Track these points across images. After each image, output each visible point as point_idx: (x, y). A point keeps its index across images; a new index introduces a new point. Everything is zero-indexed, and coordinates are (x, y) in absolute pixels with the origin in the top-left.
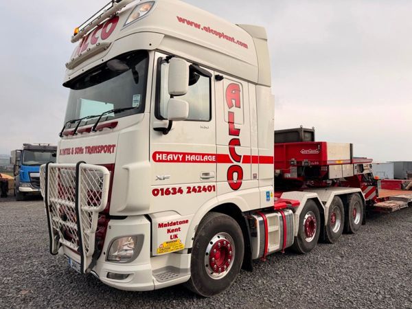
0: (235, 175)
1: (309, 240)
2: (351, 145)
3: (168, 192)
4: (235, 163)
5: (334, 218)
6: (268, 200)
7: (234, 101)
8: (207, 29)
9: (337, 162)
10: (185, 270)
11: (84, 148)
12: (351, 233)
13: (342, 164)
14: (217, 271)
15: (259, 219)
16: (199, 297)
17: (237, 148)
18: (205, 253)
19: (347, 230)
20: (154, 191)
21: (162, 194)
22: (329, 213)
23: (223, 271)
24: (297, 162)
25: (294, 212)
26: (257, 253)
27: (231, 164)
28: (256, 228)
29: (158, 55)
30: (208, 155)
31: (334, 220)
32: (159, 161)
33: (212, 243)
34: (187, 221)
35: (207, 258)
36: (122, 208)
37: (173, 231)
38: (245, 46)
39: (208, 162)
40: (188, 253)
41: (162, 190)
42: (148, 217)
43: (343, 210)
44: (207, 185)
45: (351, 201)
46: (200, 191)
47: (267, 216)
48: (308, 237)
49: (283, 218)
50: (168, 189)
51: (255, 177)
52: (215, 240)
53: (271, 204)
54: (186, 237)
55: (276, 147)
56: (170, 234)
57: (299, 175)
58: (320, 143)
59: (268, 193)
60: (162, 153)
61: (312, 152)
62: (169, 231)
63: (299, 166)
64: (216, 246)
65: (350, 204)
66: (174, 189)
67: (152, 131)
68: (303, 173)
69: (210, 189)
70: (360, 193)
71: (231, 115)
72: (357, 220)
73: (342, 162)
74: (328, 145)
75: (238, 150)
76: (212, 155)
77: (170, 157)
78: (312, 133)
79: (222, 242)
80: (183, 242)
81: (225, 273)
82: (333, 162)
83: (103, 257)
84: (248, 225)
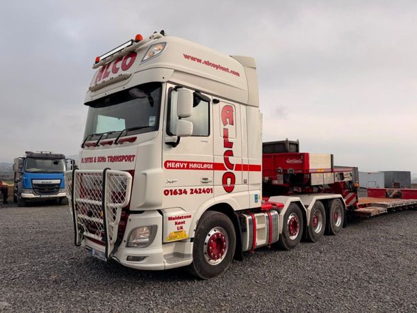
0: (229, 180)
1: (293, 238)
2: (332, 156)
3: (175, 193)
4: (229, 171)
5: (316, 220)
6: (256, 202)
7: (228, 120)
8: (207, 63)
9: (319, 171)
10: (189, 255)
11: (106, 157)
12: (332, 234)
13: (323, 173)
14: (214, 259)
15: (248, 218)
16: (199, 279)
17: (230, 158)
18: (203, 243)
19: (328, 231)
20: (165, 191)
21: (171, 194)
22: (311, 215)
23: (218, 258)
24: (284, 171)
25: (279, 213)
26: (247, 246)
27: (225, 172)
28: (246, 224)
29: (169, 85)
30: (207, 163)
31: (316, 222)
32: (169, 168)
33: (209, 235)
34: (190, 216)
35: (205, 247)
36: (141, 204)
37: (179, 223)
38: (237, 74)
39: (207, 169)
40: (191, 241)
41: (171, 191)
42: (160, 211)
43: (325, 213)
44: (206, 188)
45: (332, 206)
46: (200, 193)
47: (256, 215)
48: (292, 235)
49: (269, 217)
50: (176, 190)
51: (245, 182)
52: (212, 232)
53: (259, 205)
54: (189, 229)
55: (264, 157)
56: (177, 226)
57: (285, 182)
58: (303, 154)
59: (256, 195)
60: (172, 162)
61: (296, 161)
62: (176, 223)
63: (285, 173)
64: (212, 238)
65: (332, 208)
66: (180, 190)
67: (164, 144)
68: (288, 180)
69: (208, 191)
70: (340, 198)
71: (226, 131)
72: (339, 223)
73: (323, 171)
74: (310, 156)
75: (232, 160)
76: (210, 163)
77: (178, 165)
78: (296, 145)
79: (217, 234)
80: (187, 233)
81: (220, 261)
82: (314, 171)
83: (123, 244)
84: (239, 222)
